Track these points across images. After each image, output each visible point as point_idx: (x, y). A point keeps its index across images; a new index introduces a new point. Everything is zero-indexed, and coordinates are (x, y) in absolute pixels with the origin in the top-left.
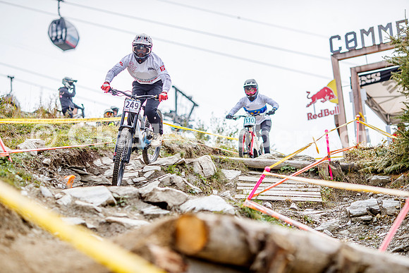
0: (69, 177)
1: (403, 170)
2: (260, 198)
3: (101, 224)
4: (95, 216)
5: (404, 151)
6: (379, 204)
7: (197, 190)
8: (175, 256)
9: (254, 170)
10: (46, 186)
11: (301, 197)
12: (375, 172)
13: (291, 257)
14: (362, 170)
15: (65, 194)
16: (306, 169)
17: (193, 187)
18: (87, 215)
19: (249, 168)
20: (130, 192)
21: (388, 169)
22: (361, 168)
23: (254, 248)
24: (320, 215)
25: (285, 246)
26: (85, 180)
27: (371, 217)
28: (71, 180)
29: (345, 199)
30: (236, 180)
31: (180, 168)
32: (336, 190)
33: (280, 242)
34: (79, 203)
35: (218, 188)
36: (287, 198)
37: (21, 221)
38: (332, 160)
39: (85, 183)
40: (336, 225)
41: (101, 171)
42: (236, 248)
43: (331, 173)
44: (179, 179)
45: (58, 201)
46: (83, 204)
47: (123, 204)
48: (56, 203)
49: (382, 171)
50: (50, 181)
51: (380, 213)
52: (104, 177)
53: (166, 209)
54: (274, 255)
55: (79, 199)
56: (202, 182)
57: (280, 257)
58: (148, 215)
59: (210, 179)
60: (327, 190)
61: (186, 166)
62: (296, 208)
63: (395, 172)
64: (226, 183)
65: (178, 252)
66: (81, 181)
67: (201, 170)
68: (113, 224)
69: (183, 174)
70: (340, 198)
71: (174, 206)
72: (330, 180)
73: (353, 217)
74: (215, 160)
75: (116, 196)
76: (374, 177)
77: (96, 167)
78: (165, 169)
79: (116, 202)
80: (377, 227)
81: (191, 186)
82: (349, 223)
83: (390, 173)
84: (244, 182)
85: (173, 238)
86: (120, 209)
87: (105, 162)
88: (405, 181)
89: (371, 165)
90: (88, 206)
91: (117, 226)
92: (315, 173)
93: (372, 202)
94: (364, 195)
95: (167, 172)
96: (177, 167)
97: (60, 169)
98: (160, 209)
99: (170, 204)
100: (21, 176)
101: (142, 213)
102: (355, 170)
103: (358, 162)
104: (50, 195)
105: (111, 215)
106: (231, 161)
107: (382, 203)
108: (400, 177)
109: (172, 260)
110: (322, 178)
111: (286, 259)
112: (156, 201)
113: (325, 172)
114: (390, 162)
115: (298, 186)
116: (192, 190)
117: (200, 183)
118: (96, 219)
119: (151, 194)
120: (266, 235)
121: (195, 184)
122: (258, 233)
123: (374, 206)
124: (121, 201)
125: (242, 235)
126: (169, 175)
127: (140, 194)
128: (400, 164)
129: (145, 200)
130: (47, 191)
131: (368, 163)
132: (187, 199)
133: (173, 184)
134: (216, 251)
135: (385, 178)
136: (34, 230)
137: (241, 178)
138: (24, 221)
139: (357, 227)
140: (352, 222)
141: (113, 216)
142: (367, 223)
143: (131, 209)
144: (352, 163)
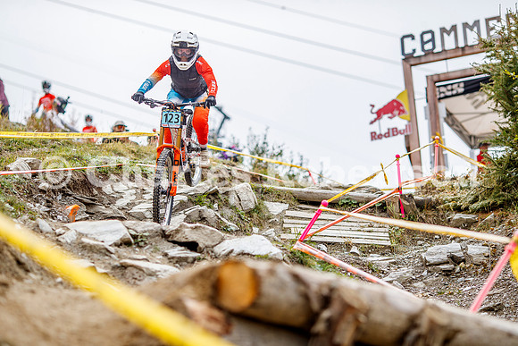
0: (71, 207)
1: (493, 207)
2: (314, 239)
3: (114, 268)
4: (107, 257)
5: (494, 184)
6: (462, 250)
7: (233, 227)
8: (216, 313)
9: (306, 203)
10: (44, 218)
11: (364, 238)
12: (458, 209)
13: (362, 318)
14: (442, 206)
15: (68, 229)
16: (371, 203)
17: (229, 223)
18: (96, 256)
19: (298, 200)
20: (151, 228)
21: (475, 205)
22: (440, 204)
23: (316, 305)
24: (388, 262)
25: (356, 304)
26: (92, 211)
27: (452, 266)
28: (74, 212)
29: (419, 242)
30: (282, 215)
31: (212, 198)
32: (409, 231)
33: (348, 298)
34: (85, 240)
35: (260, 225)
36: (346, 240)
37: (15, 262)
38: (404, 192)
39: (92, 216)
40: (408, 275)
41: (112, 200)
42: (293, 305)
43: (402, 209)
44: (210, 213)
45: (60, 238)
46: (92, 242)
47: (142, 244)
48: (57, 240)
49: (467, 209)
50: (49, 212)
51: (464, 261)
52: (116, 208)
53: (196, 251)
54: (341, 315)
55: (86, 236)
56: (240, 217)
57: (349, 317)
58: (173, 258)
59: (249, 213)
60: (397, 230)
61: (220, 196)
62: (358, 252)
63: (484, 210)
64: (269, 219)
65: (220, 308)
66: (87, 213)
67: (238, 202)
68: (130, 268)
69: (216, 206)
70: (414, 242)
71: (206, 247)
72: (401, 218)
73: (430, 265)
74: (256, 190)
75: (134, 233)
76: (457, 216)
77: (106, 194)
78: (194, 199)
79: (132, 241)
80: (460, 279)
81: (226, 221)
82: (425, 273)
83: (477, 211)
84: (293, 218)
85: (214, 290)
86: (137, 249)
87: (116, 189)
88: (495, 222)
89: (453, 200)
90: (98, 245)
91: (135, 271)
92: (382, 209)
93: (454, 247)
94: (443, 239)
95: (195, 203)
96: (207, 197)
97: (60, 197)
98: (189, 251)
99: (201, 245)
100: (11, 204)
101: (166, 255)
102: (433, 206)
103: (437, 196)
104: (49, 229)
105: (126, 258)
106: (276, 190)
107: (466, 249)
108: (490, 217)
109: (212, 319)
110: (390, 216)
111: (357, 320)
112: (184, 240)
113: (394, 208)
114: (477, 197)
115: (361, 224)
116: (226, 227)
117: (237, 218)
118: (108, 262)
119: (177, 231)
120: (332, 290)
121: (230, 219)
122: (321, 285)
123: (456, 252)
124: (139, 240)
125: (302, 288)
126: (198, 207)
127: (164, 231)
128: (490, 201)
129: (170, 239)
130: (45, 225)
131: (449, 198)
132: (223, 239)
133: (203, 219)
134: (269, 308)
135: (470, 217)
136: (31, 275)
137: (289, 213)
138: (19, 263)
139: (435, 279)
140: (429, 272)
141: (130, 258)
142: (447, 273)
143: (152, 250)
144: (429, 197)
